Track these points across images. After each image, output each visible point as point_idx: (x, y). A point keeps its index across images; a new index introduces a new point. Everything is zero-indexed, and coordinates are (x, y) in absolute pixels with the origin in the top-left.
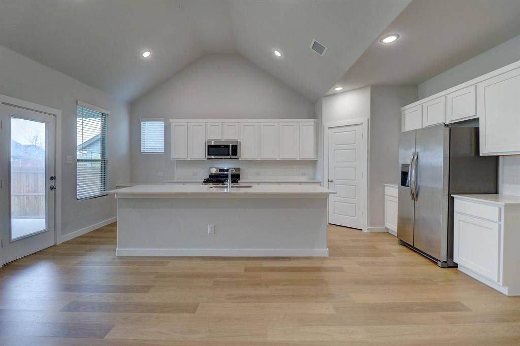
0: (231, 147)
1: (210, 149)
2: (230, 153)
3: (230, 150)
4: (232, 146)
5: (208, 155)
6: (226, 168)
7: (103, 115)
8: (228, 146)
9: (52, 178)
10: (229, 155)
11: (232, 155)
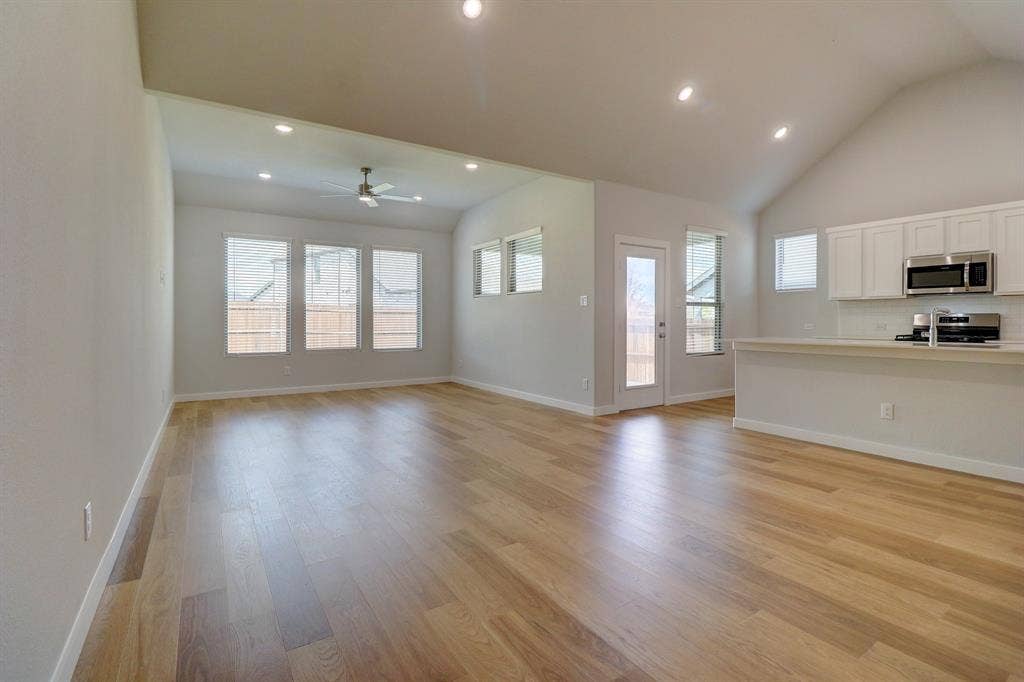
0: (967, 268)
1: (914, 275)
2: (966, 280)
3: (966, 275)
4: (972, 266)
5: (910, 287)
6: (961, 315)
7: (719, 238)
8: (961, 267)
9: (662, 324)
10: (962, 285)
11: (972, 283)
